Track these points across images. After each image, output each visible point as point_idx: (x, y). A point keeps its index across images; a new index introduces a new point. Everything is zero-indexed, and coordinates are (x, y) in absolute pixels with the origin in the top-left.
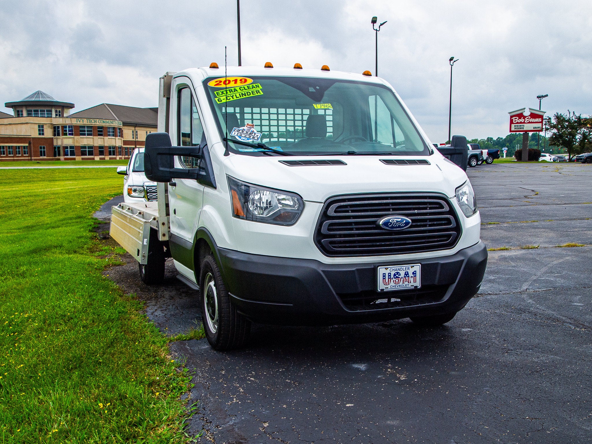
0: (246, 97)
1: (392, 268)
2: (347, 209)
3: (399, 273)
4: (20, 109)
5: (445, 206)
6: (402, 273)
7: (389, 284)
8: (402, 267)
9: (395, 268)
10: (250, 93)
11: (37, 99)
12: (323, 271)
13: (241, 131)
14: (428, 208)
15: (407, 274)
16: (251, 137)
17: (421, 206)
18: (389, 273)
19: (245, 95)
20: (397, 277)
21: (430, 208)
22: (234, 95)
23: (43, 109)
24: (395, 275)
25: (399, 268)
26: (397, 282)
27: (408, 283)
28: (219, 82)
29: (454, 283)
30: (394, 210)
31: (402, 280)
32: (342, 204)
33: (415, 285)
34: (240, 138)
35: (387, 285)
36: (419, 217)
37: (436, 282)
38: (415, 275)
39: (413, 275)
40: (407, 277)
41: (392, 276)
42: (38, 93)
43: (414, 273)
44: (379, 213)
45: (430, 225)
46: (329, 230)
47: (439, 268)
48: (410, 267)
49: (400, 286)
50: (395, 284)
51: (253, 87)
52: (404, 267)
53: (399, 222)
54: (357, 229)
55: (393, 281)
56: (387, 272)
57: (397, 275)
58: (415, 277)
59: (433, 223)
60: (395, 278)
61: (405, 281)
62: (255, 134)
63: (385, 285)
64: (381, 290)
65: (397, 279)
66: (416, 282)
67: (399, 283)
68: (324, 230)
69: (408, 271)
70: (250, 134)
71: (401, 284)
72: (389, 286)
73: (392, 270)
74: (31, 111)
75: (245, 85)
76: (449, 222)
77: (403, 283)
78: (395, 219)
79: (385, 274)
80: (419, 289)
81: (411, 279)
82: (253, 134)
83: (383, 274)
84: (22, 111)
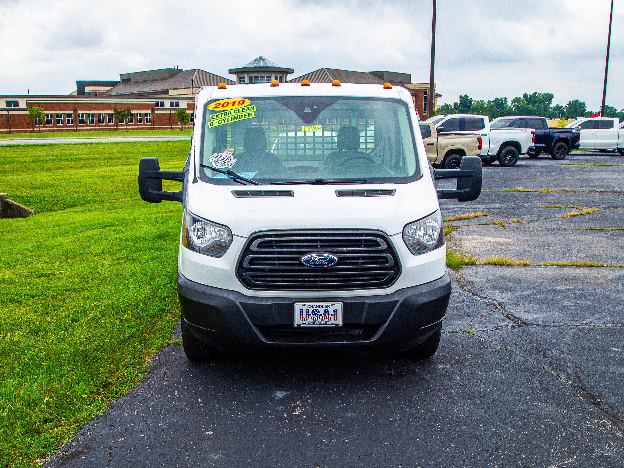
0: (237, 120)
1: (310, 305)
2: (271, 244)
3: (317, 310)
4: (242, 76)
5: (381, 245)
6: (322, 311)
7: (306, 320)
8: (322, 305)
9: (313, 305)
10: (242, 115)
11: (258, 65)
12: (241, 303)
13: (219, 157)
14: (363, 246)
15: (326, 312)
16: (226, 164)
17: (353, 244)
18: (306, 310)
19: (237, 119)
20: (316, 314)
21: (365, 246)
22: (227, 118)
23: (263, 75)
24: (313, 312)
25: (318, 305)
26: (316, 319)
27: (328, 320)
28: (218, 104)
29: (385, 323)
30: (322, 246)
31: (321, 317)
32: (265, 239)
33: (336, 322)
34: (216, 164)
35: (304, 320)
36: (347, 255)
37: (362, 321)
38: (336, 313)
39: (334, 313)
40: (327, 314)
41: (310, 313)
42: (260, 59)
43: (335, 311)
44: (303, 250)
45: (363, 264)
46: (250, 263)
47: (366, 308)
48: (330, 305)
49: (318, 322)
50: (314, 320)
51: (248, 109)
52: (323, 304)
53: (322, 259)
54: (280, 264)
55: (312, 317)
56: (304, 308)
57: (316, 312)
58: (336, 315)
59: (366, 261)
60: (313, 315)
61: (325, 318)
62: (231, 160)
63: (302, 320)
64: (298, 325)
65: (316, 316)
66: (337, 320)
67: (318, 320)
68: (246, 264)
69: (328, 308)
70: (226, 160)
71: (320, 321)
72: (307, 322)
73: (310, 307)
74: (252, 77)
75: (240, 108)
76: (386, 260)
77: (323, 320)
78: (317, 256)
79: (302, 310)
80: (341, 327)
81: (331, 316)
82: (229, 160)
83: (300, 310)
84: (244, 78)
